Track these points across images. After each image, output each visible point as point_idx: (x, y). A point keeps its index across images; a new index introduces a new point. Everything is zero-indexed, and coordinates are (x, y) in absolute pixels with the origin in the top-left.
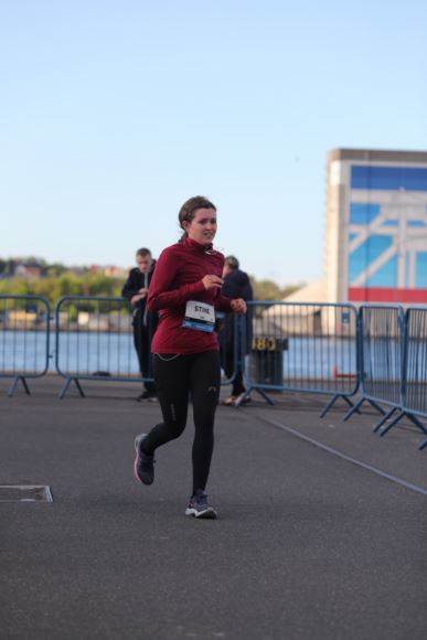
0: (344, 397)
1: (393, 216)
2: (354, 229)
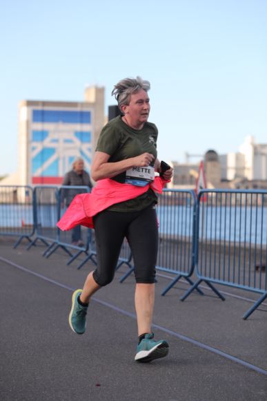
1: (56, 137)
2: (34, 144)
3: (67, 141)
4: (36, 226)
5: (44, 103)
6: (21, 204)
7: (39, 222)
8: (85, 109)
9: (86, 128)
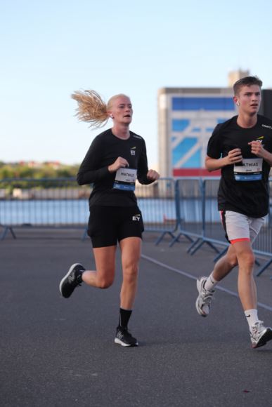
0: (170, 233)
1: (197, 125)
2: (174, 134)
3: (208, 130)
4: (179, 220)
5: (185, 90)
6: (162, 197)
7: (182, 217)
8: (229, 95)
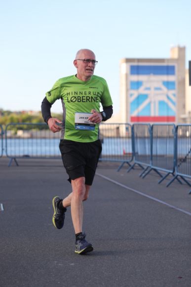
0: (127, 163)
1: (148, 85)
2: (132, 92)
3: (157, 89)
4: (134, 154)
5: (139, 60)
6: (123, 137)
7: (136, 151)
8: (171, 64)
9: (171, 78)
